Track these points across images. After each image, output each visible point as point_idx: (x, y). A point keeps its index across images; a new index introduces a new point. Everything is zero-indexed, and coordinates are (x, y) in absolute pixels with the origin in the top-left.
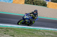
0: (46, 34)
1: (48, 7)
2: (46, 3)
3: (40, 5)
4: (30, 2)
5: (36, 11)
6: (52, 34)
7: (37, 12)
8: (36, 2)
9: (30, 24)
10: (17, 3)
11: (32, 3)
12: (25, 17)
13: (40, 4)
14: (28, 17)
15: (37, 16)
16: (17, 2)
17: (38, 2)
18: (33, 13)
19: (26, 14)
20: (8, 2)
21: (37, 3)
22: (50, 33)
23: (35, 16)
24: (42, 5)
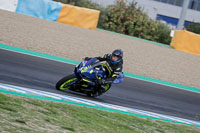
1: (173, 48)
2: (169, 33)
3: (149, 37)
4: (117, 24)
5: (118, 54)
7: (120, 57)
8: (135, 24)
10: (72, 24)
11: (123, 29)
13: (149, 34)
16: (72, 21)
17: (143, 25)
18: (107, 58)
20: (41, 17)
21: (139, 29)
23: (114, 70)
24: (156, 37)
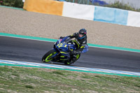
0: (22, 77)
5: (83, 32)
6: (36, 77)
9: (70, 60)
12: (60, 45)
14: (66, 46)
15: (86, 43)
19: (61, 38)
22: (32, 75)
24: (12, 3)
